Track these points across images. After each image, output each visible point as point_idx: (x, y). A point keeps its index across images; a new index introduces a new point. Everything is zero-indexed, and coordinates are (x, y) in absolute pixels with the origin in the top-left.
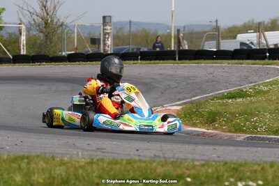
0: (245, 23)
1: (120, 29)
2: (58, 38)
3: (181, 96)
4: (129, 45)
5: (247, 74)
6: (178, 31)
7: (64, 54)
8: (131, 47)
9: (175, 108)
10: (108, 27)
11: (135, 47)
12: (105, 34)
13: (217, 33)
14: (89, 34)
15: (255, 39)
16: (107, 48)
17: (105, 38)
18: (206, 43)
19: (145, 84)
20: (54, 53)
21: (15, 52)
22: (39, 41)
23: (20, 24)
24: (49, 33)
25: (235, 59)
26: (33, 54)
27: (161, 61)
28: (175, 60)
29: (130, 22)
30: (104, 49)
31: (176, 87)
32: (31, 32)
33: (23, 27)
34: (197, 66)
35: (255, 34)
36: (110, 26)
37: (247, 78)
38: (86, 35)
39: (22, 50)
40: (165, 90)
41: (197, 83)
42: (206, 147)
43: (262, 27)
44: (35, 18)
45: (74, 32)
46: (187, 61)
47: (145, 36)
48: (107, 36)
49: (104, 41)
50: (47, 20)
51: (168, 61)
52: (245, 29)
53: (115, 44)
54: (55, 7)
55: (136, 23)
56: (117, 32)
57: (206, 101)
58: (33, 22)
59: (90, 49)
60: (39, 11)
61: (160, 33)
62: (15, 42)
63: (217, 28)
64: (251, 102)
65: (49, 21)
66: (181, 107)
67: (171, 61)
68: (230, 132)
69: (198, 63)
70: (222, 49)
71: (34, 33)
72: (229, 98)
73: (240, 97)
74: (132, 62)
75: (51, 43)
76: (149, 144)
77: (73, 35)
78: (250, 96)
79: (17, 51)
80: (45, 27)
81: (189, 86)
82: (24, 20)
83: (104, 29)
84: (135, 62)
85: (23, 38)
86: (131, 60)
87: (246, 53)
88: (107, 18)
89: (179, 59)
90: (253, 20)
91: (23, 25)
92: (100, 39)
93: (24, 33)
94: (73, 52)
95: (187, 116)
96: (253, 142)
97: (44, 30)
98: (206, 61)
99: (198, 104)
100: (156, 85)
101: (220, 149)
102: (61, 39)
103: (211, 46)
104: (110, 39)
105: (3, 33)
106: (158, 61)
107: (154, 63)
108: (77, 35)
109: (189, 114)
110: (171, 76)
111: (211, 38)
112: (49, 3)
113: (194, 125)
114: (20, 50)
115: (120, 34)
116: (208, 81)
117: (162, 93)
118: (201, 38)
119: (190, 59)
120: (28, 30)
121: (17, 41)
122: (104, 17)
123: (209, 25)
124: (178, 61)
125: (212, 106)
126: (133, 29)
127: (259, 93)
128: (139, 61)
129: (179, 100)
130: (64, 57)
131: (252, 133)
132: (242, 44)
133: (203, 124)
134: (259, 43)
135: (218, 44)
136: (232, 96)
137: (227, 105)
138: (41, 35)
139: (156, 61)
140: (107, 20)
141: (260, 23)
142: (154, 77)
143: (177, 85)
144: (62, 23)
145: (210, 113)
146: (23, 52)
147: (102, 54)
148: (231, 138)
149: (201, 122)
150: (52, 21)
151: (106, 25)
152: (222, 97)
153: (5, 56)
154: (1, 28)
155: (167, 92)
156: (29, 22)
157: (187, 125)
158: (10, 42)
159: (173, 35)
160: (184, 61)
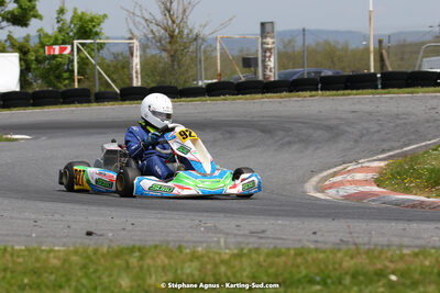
1: (290, 42)
2: (192, 59)
3: (385, 146)
4: (303, 67)
6: (380, 42)
7: (200, 83)
8: (306, 70)
9: (376, 164)
10: (269, 40)
11: (313, 69)
12: (265, 51)
14: (241, 51)
16: (268, 73)
17: (264, 57)
18: (424, 60)
19: (329, 128)
20: (185, 82)
21: (124, 83)
22: (161, 65)
23: (130, 39)
24: (176, 51)
26: (152, 85)
27: (354, 92)
28: (376, 88)
29: (304, 30)
30: (264, 75)
31: (379, 131)
32: (148, 51)
33: (136, 43)
34: (412, 98)
36: (273, 37)
38: (236, 53)
39: (135, 80)
40: (361, 137)
41: (411, 123)
42: (424, 226)
44: (155, 28)
45: (216, 48)
46: (396, 90)
47: (330, 53)
48: (268, 54)
49: (264, 61)
50: (174, 31)
51: (365, 91)
53: (281, 64)
54: (184, 11)
55: (313, 33)
56: (285, 47)
57: (425, 153)
58: (150, 36)
59: (241, 75)
60: (159, 17)
61: (353, 46)
62: (123, 68)
65: (176, 32)
66: (386, 162)
67: (370, 91)
69: (412, 93)
71: (153, 51)
74: (308, 93)
75: (180, 67)
76: (334, 223)
77: (214, 54)
79: (127, 81)
80: (170, 42)
81: (398, 129)
82: (136, 33)
83: (263, 43)
84: (314, 93)
85: (136, 61)
86: (306, 90)
88: (268, 26)
89: (382, 88)
91: (134, 41)
92: (256, 59)
93: (137, 53)
94: (214, 81)
95: (394, 177)
97: (169, 47)
98: (426, 89)
99: (413, 157)
100: (347, 129)
102: (195, 61)
103: (431, 65)
104: (272, 59)
105: (104, 53)
106: (349, 91)
107: (343, 95)
108: (221, 53)
109: (398, 173)
110: (370, 113)
112: (175, 5)
113: (407, 190)
114: (131, 79)
115: (289, 50)
116: (428, 121)
117: (356, 141)
118: (417, 53)
119: (400, 86)
120: (144, 48)
121: (127, 65)
122: (263, 24)
123: (425, 33)
124: (380, 91)
125: (435, 159)
126: (310, 41)
128: (320, 92)
129: (383, 151)
130: (201, 88)
133: (420, 189)
138: (164, 54)
139: (346, 92)
140: (268, 28)
142: (344, 116)
143: (377, 128)
144: (197, 36)
145: (432, 171)
146: (137, 83)
147: (260, 82)
149: (417, 186)
150: (181, 32)
151: (266, 37)
153: (109, 90)
154: (101, 46)
155: (364, 139)
156: (145, 36)
157: (395, 190)
158: (115, 67)
159: (371, 49)
160: (390, 89)
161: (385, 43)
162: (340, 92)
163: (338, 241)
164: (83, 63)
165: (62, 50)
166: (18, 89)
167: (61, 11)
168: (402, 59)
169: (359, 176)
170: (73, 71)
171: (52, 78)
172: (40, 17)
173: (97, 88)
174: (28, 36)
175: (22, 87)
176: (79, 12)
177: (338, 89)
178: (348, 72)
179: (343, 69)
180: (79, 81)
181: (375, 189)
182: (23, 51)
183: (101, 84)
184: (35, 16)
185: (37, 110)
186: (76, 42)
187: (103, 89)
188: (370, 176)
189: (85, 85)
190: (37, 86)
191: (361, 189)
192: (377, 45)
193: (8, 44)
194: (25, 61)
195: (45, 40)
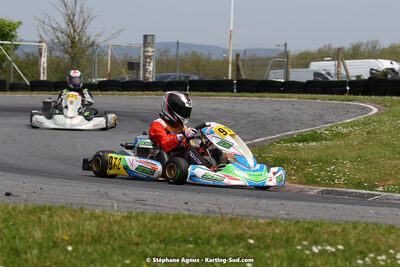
0: (320, 49)
1: (165, 52)
2: (88, 61)
4: (175, 71)
5: (322, 112)
6: (238, 55)
7: (94, 80)
8: (178, 74)
10: (150, 49)
11: (183, 74)
12: (146, 57)
13: (285, 60)
14: (125, 57)
15: (333, 68)
16: (148, 75)
17: (145, 62)
18: (271, 71)
21: (33, 77)
22: (63, 65)
23: (40, 42)
24: (76, 54)
25: (307, 93)
26: (55, 80)
27: (215, 94)
28: (233, 92)
29: (178, 43)
30: (144, 77)
32: (54, 52)
33: (44, 46)
34: (260, 101)
35: (333, 62)
36: (153, 47)
37: (321, 117)
38: (122, 58)
39: (42, 75)
41: (260, 121)
42: (272, 202)
43: (341, 54)
44: (59, 34)
45: (107, 54)
46: (248, 94)
47: (196, 61)
48: (148, 60)
49: (145, 66)
50: (75, 38)
51: (223, 94)
52: (320, 56)
53: (158, 70)
54: (84, 22)
55: (186, 46)
56: (161, 56)
57: (271, 144)
58: (56, 41)
59: (126, 76)
60: (64, 26)
61: (214, 58)
62: (33, 65)
63: (286, 54)
64: (327, 147)
65: (77, 39)
67: (228, 94)
68: (301, 183)
69: (261, 97)
70: (291, 79)
71: (57, 53)
72: (300, 141)
73: (313, 141)
77: (105, 58)
78: (326, 140)
79: (36, 76)
80: (71, 47)
81: (249, 125)
82: (45, 38)
83: (145, 51)
85: (44, 60)
87: (321, 86)
88: (149, 38)
89: (238, 92)
90: (330, 45)
91: (43, 44)
92: (139, 64)
93: (45, 54)
94: (105, 79)
96: (329, 196)
97: (70, 50)
98: (272, 95)
99: (261, 148)
101: (289, 204)
102: (91, 62)
103: (277, 76)
104: (151, 64)
105: (18, 52)
106: (211, 93)
107: (206, 96)
108: (111, 57)
110: (227, 111)
111: (278, 65)
112: (76, 18)
114: (39, 74)
115: (164, 58)
116: (273, 120)
118: (266, 66)
119: (252, 91)
120: (50, 50)
121: (36, 63)
122: (145, 37)
123: (276, 50)
124: (236, 94)
125: (279, 150)
126: (181, 52)
127: (338, 136)
128: (188, 92)
130: (94, 84)
131: (327, 185)
132: (316, 74)
134: (338, 73)
135: (287, 74)
136: (304, 139)
137: (296, 150)
138: (66, 56)
139: (209, 93)
140: (149, 40)
141: (339, 49)
143: (234, 123)
144: (93, 43)
145: (276, 159)
146: (43, 77)
147: (141, 82)
148: (302, 191)
150: (80, 39)
151: (147, 47)
152: (291, 140)
153: (20, 82)
154: (16, 47)
156: (52, 40)
158: (27, 64)
159: (230, 60)
160: (244, 94)
161: (241, 56)
162: (205, 93)
163: (204, 210)
168: (252, 70)
173: (12, 81)
177: (202, 91)
178: (209, 78)
183: (14, 77)
187: (16, 81)
189: (2, 77)
192: (235, 58)
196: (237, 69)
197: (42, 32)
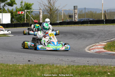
1: (81, 11)
2: (56, 15)
3: (106, 39)
4: (85, 18)
6: (105, 11)
7: (58, 22)
8: (86, 18)
9: (104, 44)
10: (76, 11)
11: (87, 18)
14: (68, 13)
16: (76, 19)
17: (75, 15)
19: (91, 34)
20: (54, 21)
23: (40, 10)
27: (98, 24)
28: (104, 24)
29: (85, 8)
31: (104, 35)
32: (44, 13)
33: (41, 11)
34: (113, 26)
38: (67, 14)
40: (100, 36)
41: (113, 33)
44: (46, 7)
45: (62, 13)
46: (109, 24)
47: (92, 14)
48: (76, 14)
49: (74, 16)
50: (51, 8)
51: (101, 24)
53: (79, 17)
54: (54, 3)
55: (88, 9)
58: (45, 9)
59: (69, 20)
60: (47, 4)
61: (98, 12)
62: (38, 17)
66: (106, 43)
67: (102, 24)
69: (113, 25)
71: (46, 13)
74: (86, 25)
75: (52, 17)
76: (93, 59)
77: (61, 14)
80: (50, 11)
81: (110, 34)
83: (74, 11)
84: (87, 25)
85: (41, 16)
86: (85, 24)
89: (106, 23)
91: (41, 10)
92: (72, 16)
93: (41, 14)
94: (62, 21)
95: (109, 47)
97: (50, 12)
99: (113, 42)
100: (96, 34)
102: (57, 16)
104: (77, 16)
107: (95, 25)
108: (63, 14)
109: (109, 46)
110: (102, 30)
113: (112, 51)
114: (40, 20)
115: (81, 13)
117: (98, 37)
119: (110, 23)
120: (43, 12)
122: (74, 7)
124: (105, 24)
126: (87, 11)
128: (89, 24)
129: (106, 40)
130: (58, 23)
138: (49, 14)
139: (96, 24)
140: (76, 7)
142: (96, 31)
143: (105, 34)
144: (57, 9)
147: (73, 22)
149: (114, 49)
150: (53, 8)
151: (75, 10)
154: (32, 12)
155: (101, 37)
156: (44, 9)
157: (109, 51)
158: (36, 17)
159: (103, 13)
160: (108, 24)
161: (106, 12)
162: (94, 25)
163: (94, 64)
164: (27, 16)
165: (22, 12)
166: (10, 23)
167: (22, 2)
168: (111, 16)
169: (99, 47)
170: (25, 18)
171: (19, 20)
172: (16, 4)
173: (31, 23)
174: (13, 9)
175: (11, 22)
176: (26, 3)
178: (96, 19)
179: (95, 18)
180: (26, 21)
181: (103, 50)
182: (12, 13)
184: (15, 4)
185: (15, 28)
186: (25, 11)
188: (102, 47)
189: (28, 22)
190: (15, 22)
191: (100, 50)
192: (104, 12)
193: (8, 11)
194: (12, 15)
195: (18, 10)
196: (105, 16)
197: (40, 7)
